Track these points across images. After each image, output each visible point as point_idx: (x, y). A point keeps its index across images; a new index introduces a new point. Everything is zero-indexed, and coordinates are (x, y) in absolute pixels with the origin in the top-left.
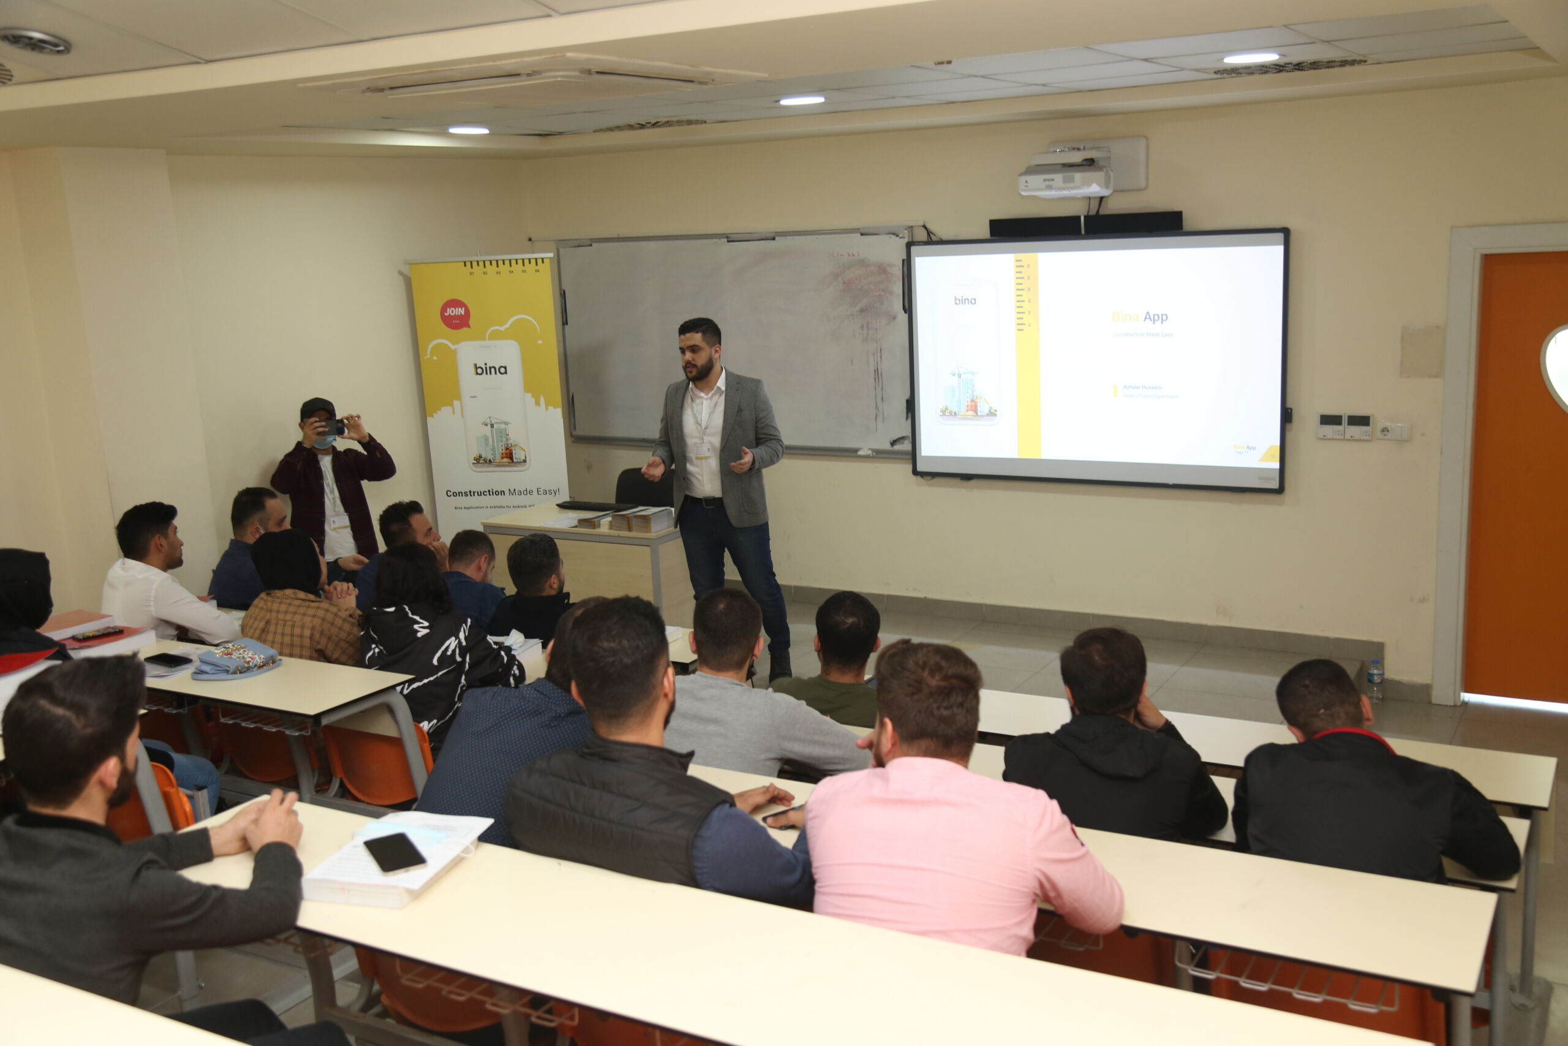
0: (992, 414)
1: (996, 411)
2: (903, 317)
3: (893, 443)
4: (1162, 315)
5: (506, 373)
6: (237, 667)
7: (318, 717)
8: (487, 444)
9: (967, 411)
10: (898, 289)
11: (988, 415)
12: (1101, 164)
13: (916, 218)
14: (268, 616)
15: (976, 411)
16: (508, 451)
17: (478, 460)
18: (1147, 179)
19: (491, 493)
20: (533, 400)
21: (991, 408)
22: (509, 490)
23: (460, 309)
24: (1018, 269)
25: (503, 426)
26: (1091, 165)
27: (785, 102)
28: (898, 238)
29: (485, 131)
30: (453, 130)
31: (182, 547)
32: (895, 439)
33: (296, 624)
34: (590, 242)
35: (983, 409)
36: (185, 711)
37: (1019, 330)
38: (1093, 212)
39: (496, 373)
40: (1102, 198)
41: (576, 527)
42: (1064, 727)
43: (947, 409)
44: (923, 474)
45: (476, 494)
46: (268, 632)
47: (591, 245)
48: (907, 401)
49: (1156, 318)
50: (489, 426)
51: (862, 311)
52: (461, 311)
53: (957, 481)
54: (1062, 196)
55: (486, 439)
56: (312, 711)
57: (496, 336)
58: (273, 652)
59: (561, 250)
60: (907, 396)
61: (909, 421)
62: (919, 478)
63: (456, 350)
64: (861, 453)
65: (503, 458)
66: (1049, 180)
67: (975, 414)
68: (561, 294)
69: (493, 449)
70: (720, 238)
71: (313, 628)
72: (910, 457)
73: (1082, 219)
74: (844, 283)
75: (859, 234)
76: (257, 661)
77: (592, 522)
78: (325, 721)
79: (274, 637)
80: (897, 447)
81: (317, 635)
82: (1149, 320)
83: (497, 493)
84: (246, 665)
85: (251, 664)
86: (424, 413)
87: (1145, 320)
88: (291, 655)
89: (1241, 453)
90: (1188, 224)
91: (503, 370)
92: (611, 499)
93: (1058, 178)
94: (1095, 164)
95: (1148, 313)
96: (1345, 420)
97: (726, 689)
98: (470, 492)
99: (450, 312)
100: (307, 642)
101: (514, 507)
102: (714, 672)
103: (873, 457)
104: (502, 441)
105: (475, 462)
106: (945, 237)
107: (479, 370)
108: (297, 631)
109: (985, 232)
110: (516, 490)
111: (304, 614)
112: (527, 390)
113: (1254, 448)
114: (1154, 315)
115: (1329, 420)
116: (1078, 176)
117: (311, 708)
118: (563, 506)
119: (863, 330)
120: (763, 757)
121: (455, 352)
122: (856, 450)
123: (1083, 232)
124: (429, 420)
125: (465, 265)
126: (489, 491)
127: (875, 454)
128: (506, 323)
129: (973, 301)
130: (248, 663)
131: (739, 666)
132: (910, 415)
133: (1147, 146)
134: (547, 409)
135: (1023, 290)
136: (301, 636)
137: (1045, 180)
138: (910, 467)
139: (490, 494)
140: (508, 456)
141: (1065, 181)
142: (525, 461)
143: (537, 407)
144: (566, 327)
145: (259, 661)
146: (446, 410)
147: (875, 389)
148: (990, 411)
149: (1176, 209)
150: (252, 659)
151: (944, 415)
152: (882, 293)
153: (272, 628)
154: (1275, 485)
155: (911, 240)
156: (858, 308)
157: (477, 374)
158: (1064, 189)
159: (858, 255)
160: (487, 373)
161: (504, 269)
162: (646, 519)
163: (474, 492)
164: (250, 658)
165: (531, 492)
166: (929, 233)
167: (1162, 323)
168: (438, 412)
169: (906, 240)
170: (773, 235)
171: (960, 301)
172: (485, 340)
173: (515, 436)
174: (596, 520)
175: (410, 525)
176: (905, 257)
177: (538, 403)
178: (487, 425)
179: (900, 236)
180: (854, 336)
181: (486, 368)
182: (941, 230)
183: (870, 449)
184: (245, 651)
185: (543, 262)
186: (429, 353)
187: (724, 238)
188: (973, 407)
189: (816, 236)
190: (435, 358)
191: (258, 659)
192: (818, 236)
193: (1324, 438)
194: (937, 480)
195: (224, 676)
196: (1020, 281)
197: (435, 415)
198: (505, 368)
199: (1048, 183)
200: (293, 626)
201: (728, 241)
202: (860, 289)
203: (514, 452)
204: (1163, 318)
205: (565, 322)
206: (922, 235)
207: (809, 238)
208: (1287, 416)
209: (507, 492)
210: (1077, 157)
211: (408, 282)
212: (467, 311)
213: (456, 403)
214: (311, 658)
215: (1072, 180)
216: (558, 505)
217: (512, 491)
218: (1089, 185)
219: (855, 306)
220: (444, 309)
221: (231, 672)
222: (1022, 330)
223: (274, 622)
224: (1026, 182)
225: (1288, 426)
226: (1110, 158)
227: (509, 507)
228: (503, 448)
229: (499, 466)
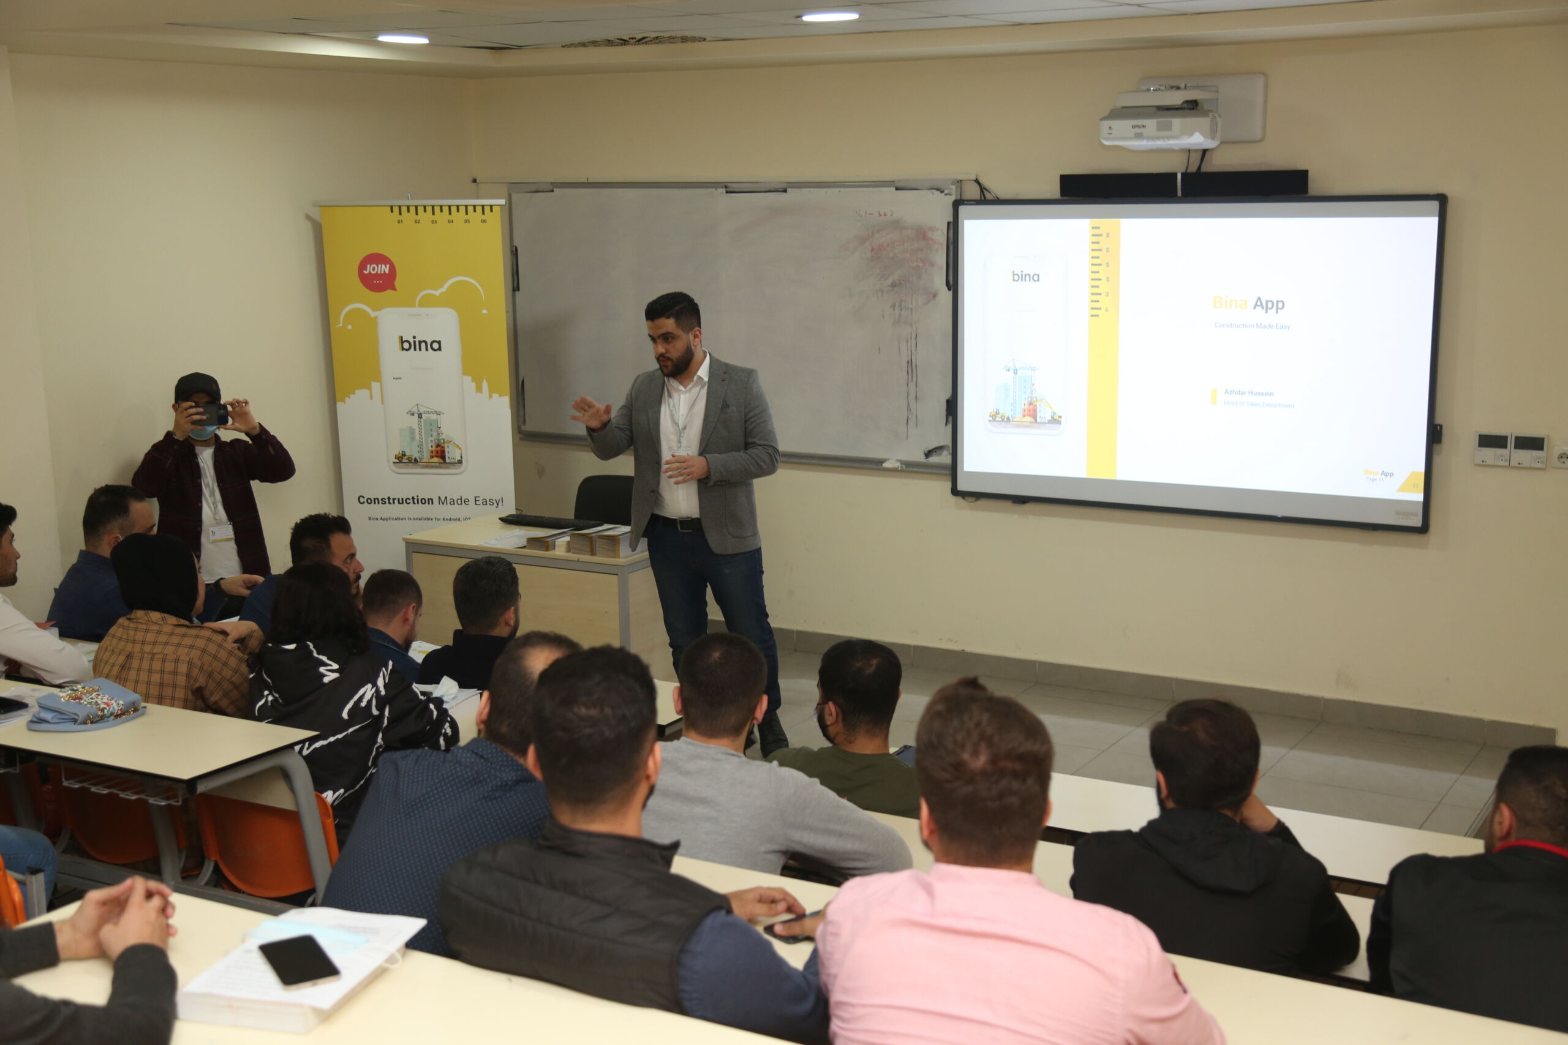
0: (1055, 421)
1: (1060, 417)
2: (946, 295)
3: (928, 454)
4: (1278, 302)
5: (440, 349)
6: (88, 715)
7: (193, 782)
8: (413, 439)
9: (1024, 416)
10: (941, 259)
11: (1049, 422)
12: (1206, 107)
13: (966, 168)
14: (129, 647)
15: (1035, 417)
16: (439, 448)
17: (401, 459)
18: (1264, 127)
19: (416, 501)
20: (474, 384)
21: (1054, 413)
22: (439, 498)
23: (383, 266)
24: (1095, 239)
25: (434, 417)
26: (1193, 109)
27: (807, 18)
28: (943, 194)
29: (424, 41)
30: (383, 38)
31: (18, 561)
32: (930, 449)
33: (168, 658)
34: (550, 187)
35: (1044, 414)
36: (16, 770)
37: (1092, 316)
38: (1193, 169)
39: (427, 350)
40: (1205, 151)
41: (524, 547)
42: (1151, 824)
43: (997, 413)
44: (965, 495)
45: (396, 501)
46: (129, 669)
47: (552, 191)
48: (948, 401)
49: (1270, 305)
50: (416, 415)
51: (893, 285)
52: (385, 269)
53: (1008, 504)
54: (1154, 147)
55: (412, 431)
56: (186, 775)
57: (428, 302)
58: (135, 697)
59: (515, 197)
60: (948, 394)
61: (950, 426)
62: (959, 499)
63: (376, 318)
64: (886, 465)
65: (432, 457)
66: (1139, 127)
67: (1033, 420)
68: (512, 251)
69: (420, 446)
70: (716, 188)
71: (190, 663)
72: (949, 472)
73: (1179, 176)
74: (872, 250)
75: (894, 189)
76: (114, 708)
77: (545, 542)
78: (201, 788)
79: (138, 675)
80: (933, 459)
81: (195, 672)
82: (1260, 308)
83: (423, 501)
84: (100, 713)
85: (106, 711)
86: (332, 398)
87: (1255, 308)
88: (160, 701)
89: (1373, 480)
90: (1314, 188)
91: (436, 346)
92: (569, 514)
93: (1151, 124)
94: (1199, 107)
95: (1259, 299)
96: (1511, 443)
97: (719, 760)
98: (389, 498)
99: (370, 269)
100: (182, 681)
101: (444, 519)
102: (705, 739)
103: (902, 471)
104: (432, 436)
105: (397, 461)
106: (1003, 196)
107: (407, 345)
108: (169, 667)
109: (1055, 191)
110: (448, 499)
111: (179, 645)
112: (466, 371)
113: (1391, 475)
114: (1267, 302)
115: (1488, 441)
116: (1177, 122)
117: (185, 771)
118: (508, 521)
119: (894, 310)
120: (763, 849)
121: (375, 321)
122: (881, 462)
123: (1179, 193)
124: (340, 406)
125: (392, 211)
126: (413, 498)
127: (904, 467)
128: (441, 286)
129: (1036, 278)
130: (103, 710)
131: (736, 731)
132: (950, 419)
133: (1266, 87)
134: (491, 397)
135: (1101, 265)
136: (175, 673)
137: (1134, 127)
138: (948, 485)
139: (414, 503)
140: (439, 454)
141: (1160, 128)
142: (460, 462)
143: (479, 394)
144: (517, 292)
145: (116, 708)
146: (361, 394)
147: (908, 385)
148: (1052, 417)
149: (1301, 167)
150: (108, 705)
151: (994, 420)
152: (921, 264)
153: (135, 664)
154: (1417, 522)
155: (959, 198)
156: (889, 282)
157: (403, 349)
158: (1158, 138)
159: (892, 215)
160: (415, 349)
161: (442, 217)
162: (613, 540)
163: (394, 499)
164: (105, 703)
165: (467, 501)
166: (982, 189)
167: (1277, 312)
168: (351, 396)
169: (953, 198)
170: (784, 186)
171: (1019, 277)
172: (413, 306)
173: (449, 431)
174: (549, 539)
175: (330, 544)
176: (951, 219)
177: (479, 389)
178: (413, 415)
179: (946, 192)
180: (883, 317)
181: (415, 342)
182: (998, 187)
183: (898, 460)
184: (99, 695)
185: (491, 211)
186: (341, 322)
187: (722, 187)
188: (1032, 412)
189: (838, 190)
190: (350, 327)
191: (116, 706)
192: (841, 189)
193: (1483, 465)
194: (983, 502)
195: (71, 726)
196: (1096, 254)
197: (347, 399)
198: (439, 343)
199: (1137, 130)
200: (164, 660)
201: (727, 192)
202: (892, 258)
203: (447, 450)
204: (1279, 306)
205: (516, 288)
206: (973, 192)
207: (830, 191)
208: (1435, 435)
209: (436, 501)
210: (1176, 98)
211: (318, 230)
212: (393, 269)
213: (375, 386)
214: (187, 705)
215: (1169, 127)
216: (500, 519)
217: (443, 499)
218: (1191, 134)
219: (885, 280)
220: (362, 266)
221: (79, 721)
222: (1098, 316)
223: (137, 655)
224: (1110, 127)
225: (1436, 447)
226: (1217, 99)
227: (439, 520)
228: (433, 444)
229: (427, 467)
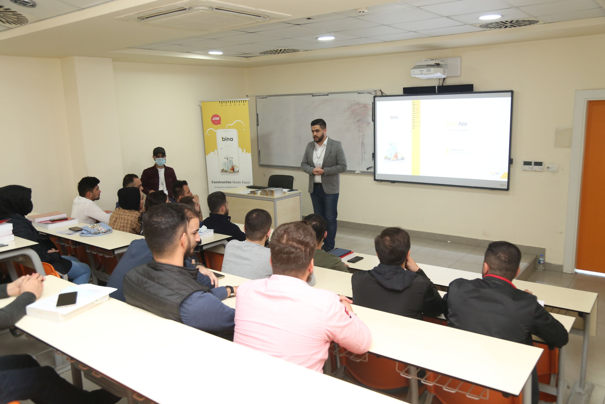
0: (403, 159)
1: (404, 158)
2: (372, 123)
3: (368, 169)
4: (465, 123)
5: (232, 140)
6: (95, 232)
7: (113, 250)
8: (226, 165)
9: (394, 158)
10: (371, 113)
11: (401, 159)
12: (443, 66)
13: (378, 88)
15: (397, 158)
16: (232, 168)
17: (223, 171)
18: (461, 73)
19: (227, 182)
20: (242, 150)
21: (402, 157)
22: (233, 181)
23: (218, 118)
24: (413, 106)
25: (231, 159)
26: (438, 66)
28: (371, 94)
29: (221, 53)
30: (210, 53)
32: (368, 167)
33: (125, 219)
34: (266, 97)
35: (399, 157)
36: (77, 247)
37: (413, 128)
38: (441, 85)
39: (229, 140)
40: (444, 79)
41: (249, 194)
43: (387, 157)
44: (378, 180)
45: (222, 182)
47: (267, 98)
48: (373, 154)
49: (463, 124)
50: (227, 159)
51: (358, 121)
52: (218, 119)
53: (389, 183)
54: (428, 78)
55: (225, 163)
56: (110, 248)
57: (229, 127)
59: (257, 100)
60: (373, 152)
61: (373, 161)
62: (376, 182)
63: (216, 132)
64: (356, 172)
65: (231, 170)
66: (421, 71)
67: (396, 159)
68: (257, 115)
69: (228, 167)
70: (310, 95)
71: (132, 221)
72: (373, 174)
73: (437, 87)
74: (352, 111)
75: (357, 93)
76: (103, 230)
77: (254, 192)
78: (116, 252)
80: (369, 170)
81: (133, 223)
82: (460, 125)
83: (229, 182)
84: (98, 232)
85: (100, 231)
86: (205, 155)
87: (459, 125)
89: (493, 175)
90: (475, 89)
91: (231, 139)
92: (266, 185)
93: (425, 70)
94: (440, 66)
95: (460, 122)
96: (533, 164)
98: (220, 182)
99: (214, 119)
100: (129, 226)
103: (360, 174)
104: (231, 164)
105: (222, 171)
106: (387, 95)
107: (224, 139)
108: (126, 222)
109: (401, 92)
110: (235, 182)
111: (128, 216)
112: (239, 147)
113: (498, 173)
114: (462, 123)
115: (527, 163)
116: (432, 69)
118: (249, 187)
119: (358, 128)
121: (215, 133)
122: (355, 171)
123: (437, 92)
124: (207, 156)
125: (220, 103)
126: (226, 182)
127: (361, 173)
128: (233, 123)
129: (397, 118)
130: (99, 231)
132: (373, 159)
133: (461, 61)
134: (246, 153)
135: (415, 113)
136: (127, 223)
137: (420, 71)
138: (373, 178)
139: (226, 183)
140: (233, 169)
141: (427, 71)
142: (238, 171)
143: (243, 153)
144: (258, 126)
146: (212, 153)
147: (362, 149)
148: (402, 158)
149: (471, 83)
150: (101, 230)
151: (386, 159)
152: (365, 115)
154: (506, 187)
155: (375, 95)
156: (356, 120)
157: (223, 140)
158: (427, 74)
159: (357, 101)
160: (226, 140)
161: (233, 104)
162: (272, 192)
163: (221, 182)
164: (100, 229)
165: (240, 182)
166: (382, 93)
167: (465, 126)
168: (210, 154)
169: (374, 95)
170: (328, 94)
171: (392, 117)
172: (226, 129)
173: (235, 163)
174: (256, 191)
175: (183, 189)
176: (373, 102)
177: (243, 151)
178: (226, 158)
179: (372, 94)
180: (355, 130)
181: (226, 138)
182: (386, 92)
183: (359, 171)
184: (100, 227)
185: (246, 102)
186: (207, 133)
187: (311, 95)
188: (396, 156)
189: (342, 94)
190: (209, 135)
192: (343, 94)
193: (525, 170)
194: (383, 183)
195: (90, 235)
196: (414, 110)
197: (208, 154)
198: (232, 138)
199: (421, 72)
200: (124, 220)
201: (312, 96)
202: (357, 113)
203: (235, 168)
204: (466, 124)
205: (258, 125)
206: (379, 94)
207: (340, 95)
208: (511, 161)
209: (232, 182)
210: (433, 63)
211: (201, 108)
212: (220, 119)
213: (216, 151)
214: (130, 232)
215: (430, 71)
216: (246, 187)
217: (234, 182)
218: (437, 73)
219: (355, 119)
220: (212, 118)
221: (92, 234)
222: (414, 128)
224: (413, 71)
225: (511, 165)
226: (447, 65)
227: (233, 187)
228: (231, 167)
229: (229, 173)
